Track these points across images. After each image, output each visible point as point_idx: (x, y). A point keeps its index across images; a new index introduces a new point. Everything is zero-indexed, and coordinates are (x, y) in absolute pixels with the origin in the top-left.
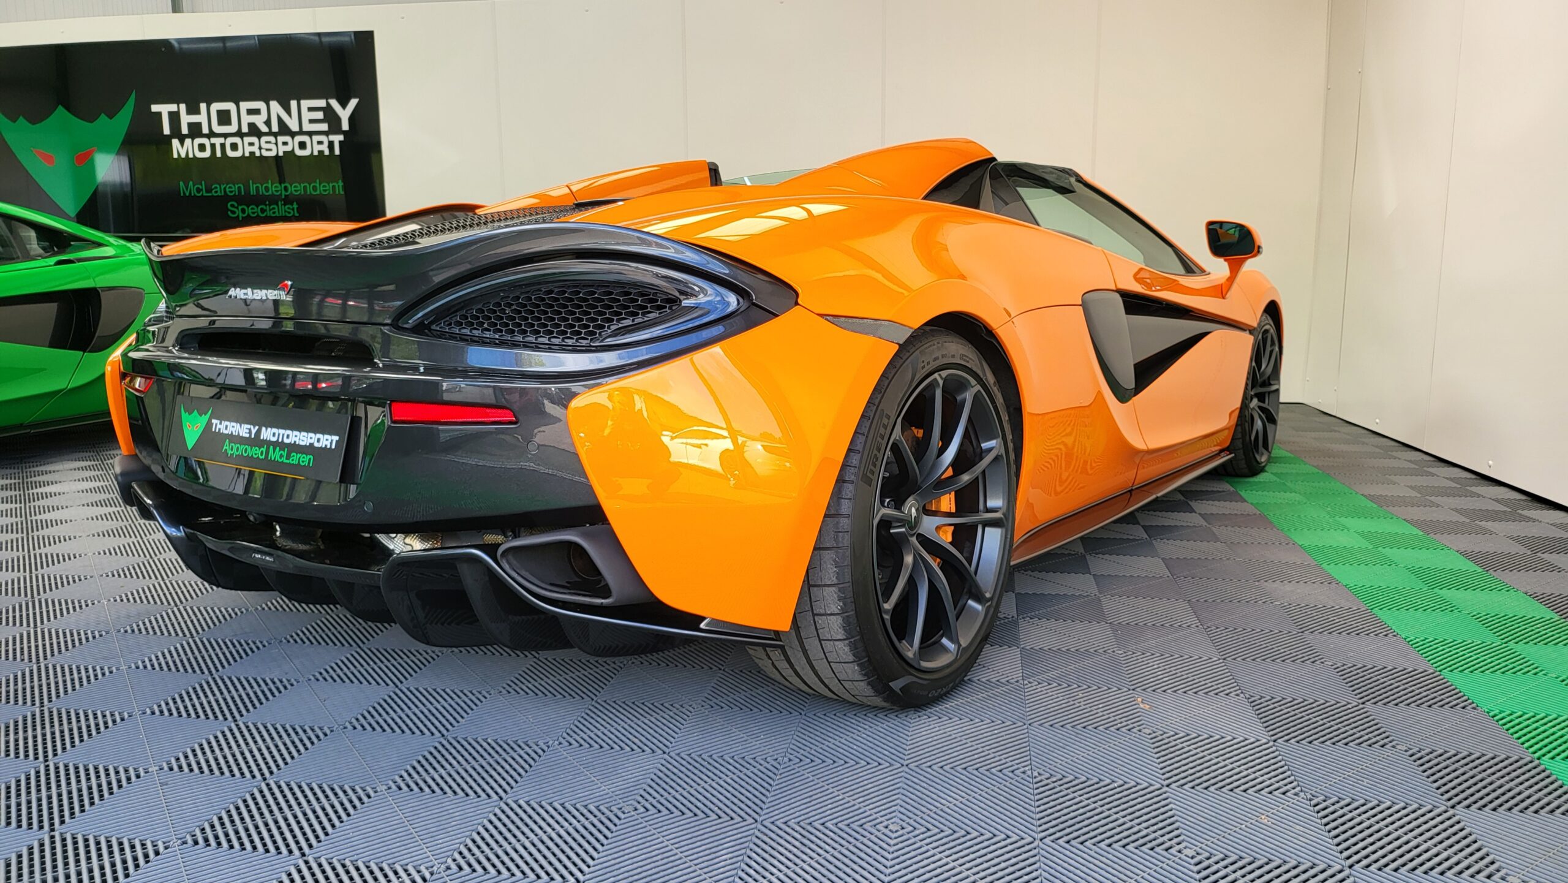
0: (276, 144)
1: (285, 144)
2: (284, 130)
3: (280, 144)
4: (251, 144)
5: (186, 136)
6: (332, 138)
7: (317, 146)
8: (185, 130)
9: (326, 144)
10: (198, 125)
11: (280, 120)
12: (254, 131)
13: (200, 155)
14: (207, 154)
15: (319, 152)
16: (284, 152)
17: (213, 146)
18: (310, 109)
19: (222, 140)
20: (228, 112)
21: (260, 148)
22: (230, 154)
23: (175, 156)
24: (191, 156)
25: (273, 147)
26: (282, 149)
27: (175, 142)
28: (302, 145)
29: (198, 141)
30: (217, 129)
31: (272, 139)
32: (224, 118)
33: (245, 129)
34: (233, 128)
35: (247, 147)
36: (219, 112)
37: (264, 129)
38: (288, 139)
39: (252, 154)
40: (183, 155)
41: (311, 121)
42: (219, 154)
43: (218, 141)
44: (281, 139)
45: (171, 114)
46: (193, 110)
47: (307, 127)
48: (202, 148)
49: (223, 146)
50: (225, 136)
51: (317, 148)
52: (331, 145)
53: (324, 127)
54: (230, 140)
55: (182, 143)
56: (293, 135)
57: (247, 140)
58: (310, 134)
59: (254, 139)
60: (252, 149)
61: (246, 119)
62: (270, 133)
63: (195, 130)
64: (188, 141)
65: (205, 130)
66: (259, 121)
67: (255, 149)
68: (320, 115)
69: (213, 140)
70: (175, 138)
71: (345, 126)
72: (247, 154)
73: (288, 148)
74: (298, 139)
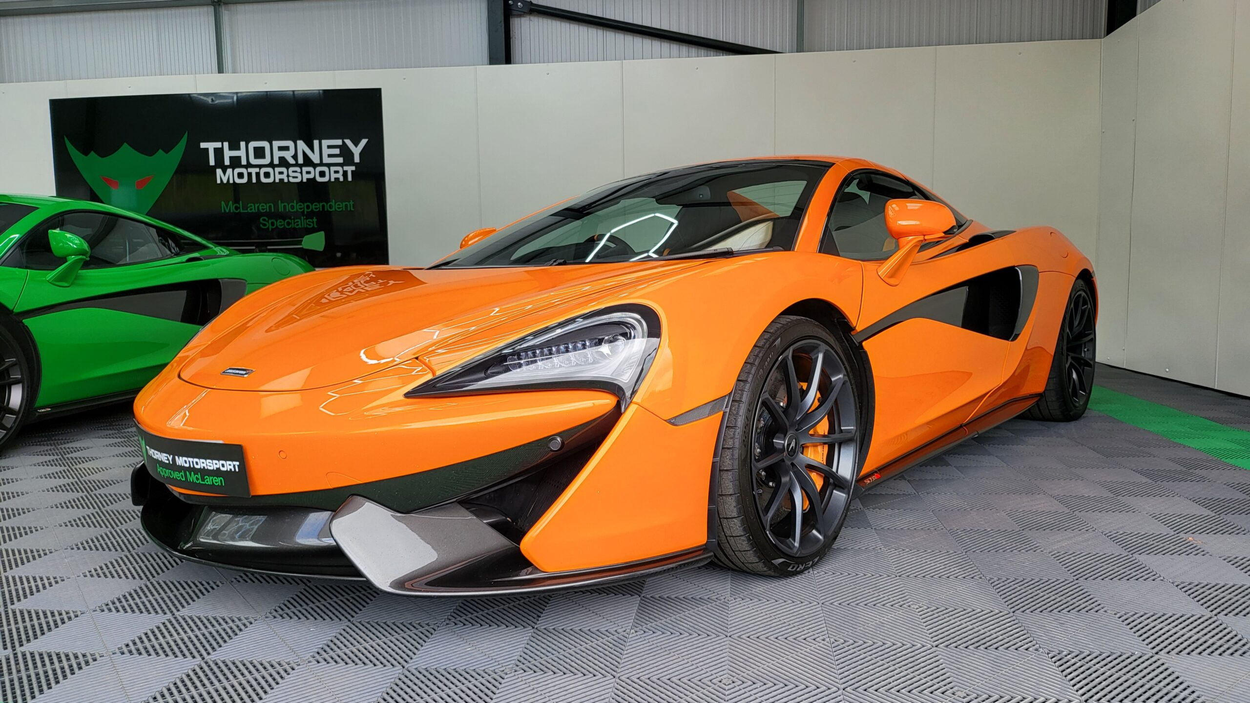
0: (301, 173)
1: (308, 173)
2: (308, 162)
3: (304, 173)
4: (281, 173)
5: (228, 167)
6: (346, 168)
7: (334, 175)
8: (227, 162)
9: (341, 172)
10: (239, 158)
11: (305, 155)
12: (283, 162)
13: (238, 181)
14: (244, 180)
15: (335, 179)
16: (307, 179)
17: (250, 174)
18: (329, 147)
19: (257, 170)
20: (263, 149)
21: (288, 176)
22: (263, 180)
23: (219, 181)
24: (231, 181)
25: (299, 175)
26: (306, 177)
27: (219, 172)
28: (322, 174)
29: (237, 170)
30: (253, 161)
31: (298, 169)
32: (259, 153)
33: (276, 162)
34: (267, 161)
35: (278, 175)
36: (255, 149)
37: (292, 161)
38: (311, 169)
39: (281, 180)
40: (225, 181)
41: (330, 156)
42: (254, 180)
43: (253, 171)
44: (305, 169)
45: (215, 149)
46: (234, 146)
47: (326, 160)
48: (241, 175)
49: (258, 174)
50: (260, 166)
51: (334, 176)
52: (345, 174)
53: (340, 160)
54: (263, 170)
55: (224, 173)
56: (315, 166)
57: (277, 170)
58: (329, 165)
59: (284, 170)
60: (281, 177)
61: (277, 154)
62: (297, 165)
63: (235, 162)
64: (229, 171)
65: (244, 162)
66: (288, 155)
67: (284, 177)
68: (337, 151)
69: (250, 170)
70: (219, 168)
71: (357, 159)
72: (277, 181)
73: (311, 176)
74: (319, 169)
